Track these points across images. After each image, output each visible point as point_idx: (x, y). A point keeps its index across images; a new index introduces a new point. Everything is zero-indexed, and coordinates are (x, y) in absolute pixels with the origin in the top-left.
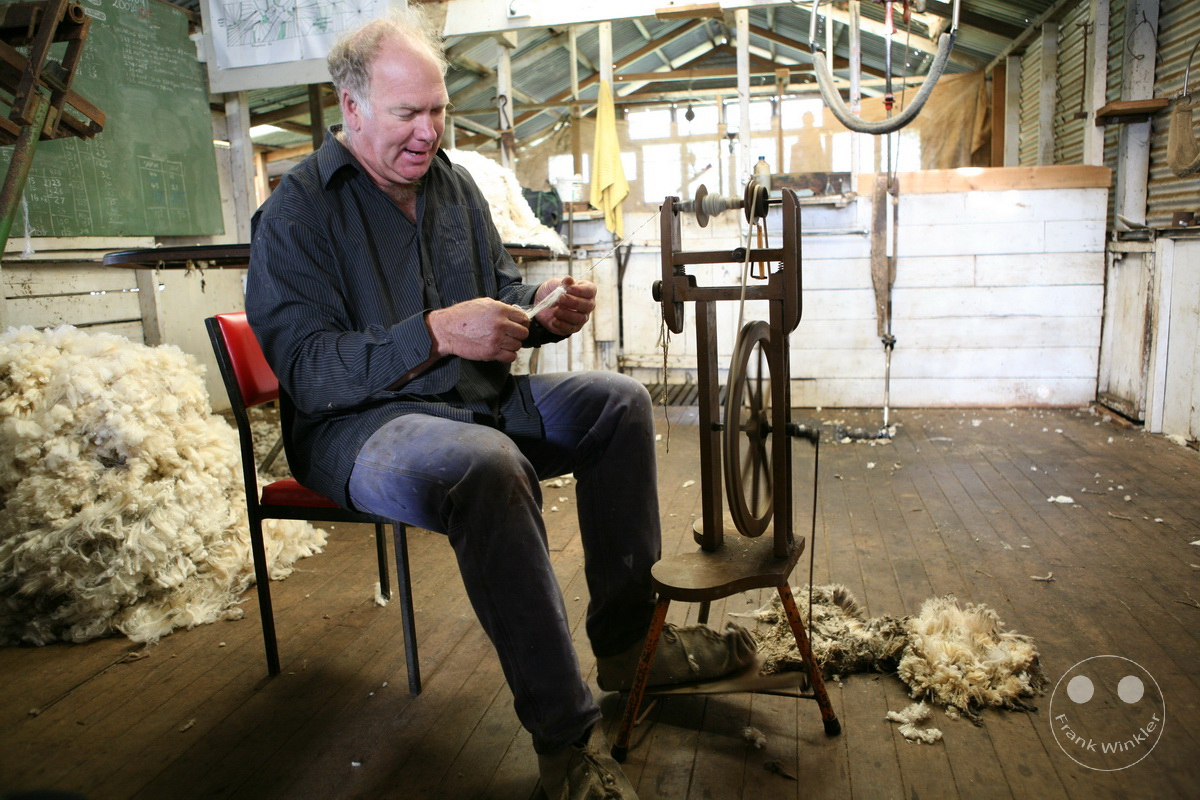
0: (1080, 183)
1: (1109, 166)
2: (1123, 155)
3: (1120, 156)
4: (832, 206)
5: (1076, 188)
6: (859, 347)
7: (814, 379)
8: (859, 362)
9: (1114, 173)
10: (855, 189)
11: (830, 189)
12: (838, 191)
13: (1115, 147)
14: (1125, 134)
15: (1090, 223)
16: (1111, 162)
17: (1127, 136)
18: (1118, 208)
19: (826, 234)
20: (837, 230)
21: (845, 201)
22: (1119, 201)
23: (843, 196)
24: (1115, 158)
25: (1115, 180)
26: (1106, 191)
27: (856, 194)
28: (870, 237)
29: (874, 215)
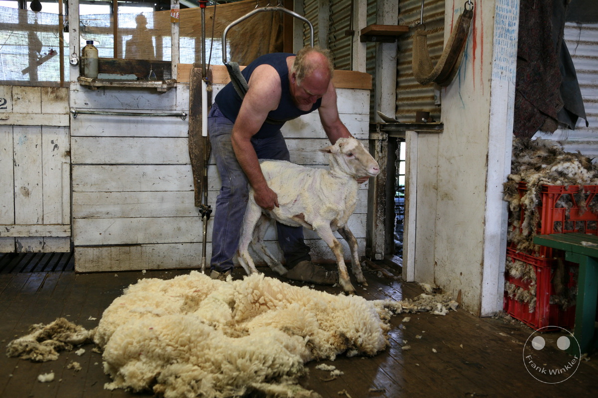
0: (351, 85)
1: (370, 74)
2: (379, 66)
3: (377, 66)
4: (153, 90)
5: (348, 89)
6: (178, 215)
7: (140, 245)
8: (179, 229)
9: (374, 79)
10: (174, 77)
11: (152, 75)
12: (160, 78)
13: (374, 60)
14: (381, 50)
15: (359, 117)
16: (371, 71)
17: (382, 52)
18: (377, 107)
19: (149, 115)
20: (159, 112)
21: (165, 86)
22: (378, 101)
23: (164, 83)
24: (374, 68)
25: (374, 85)
26: (368, 92)
27: (175, 82)
28: (187, 119)
29: (190, 101)
